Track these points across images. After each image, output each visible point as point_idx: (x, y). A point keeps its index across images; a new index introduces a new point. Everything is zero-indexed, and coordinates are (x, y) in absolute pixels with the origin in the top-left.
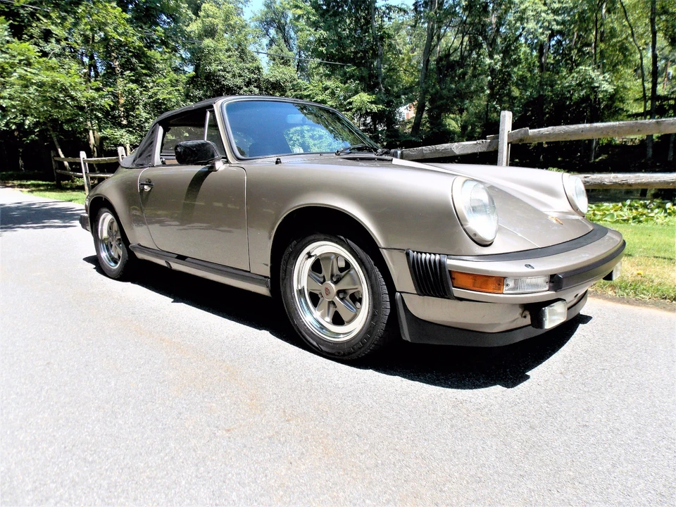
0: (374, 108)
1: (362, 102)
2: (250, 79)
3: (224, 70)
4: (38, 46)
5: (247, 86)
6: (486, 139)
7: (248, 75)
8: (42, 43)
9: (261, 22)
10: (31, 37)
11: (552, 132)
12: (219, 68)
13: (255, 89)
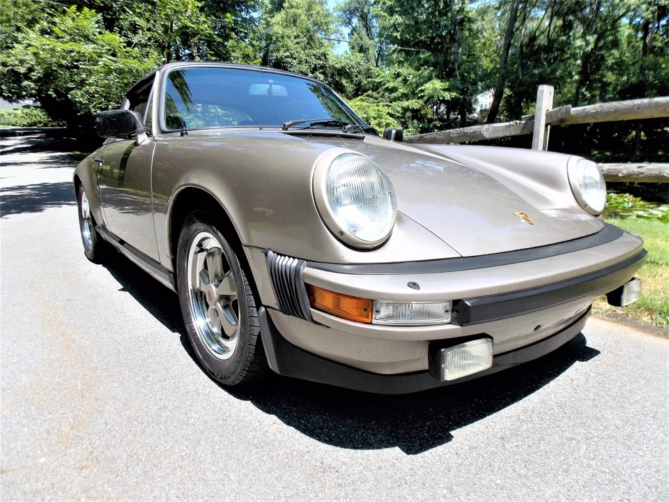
0: (447, 96)
1: (435, 89)
2: (315, 65)
3: (292, 56)
4: (127, 37)
5: (313, 73)
6: (521, 120)
7: (314, 61)
8: (130, 35)
9: (345, 12)
10: (121, 29)
11: (599, 110)
12: (286, 54)
13: (320, 75)
